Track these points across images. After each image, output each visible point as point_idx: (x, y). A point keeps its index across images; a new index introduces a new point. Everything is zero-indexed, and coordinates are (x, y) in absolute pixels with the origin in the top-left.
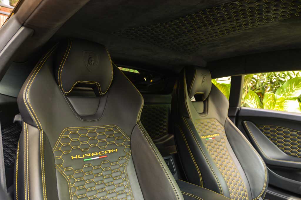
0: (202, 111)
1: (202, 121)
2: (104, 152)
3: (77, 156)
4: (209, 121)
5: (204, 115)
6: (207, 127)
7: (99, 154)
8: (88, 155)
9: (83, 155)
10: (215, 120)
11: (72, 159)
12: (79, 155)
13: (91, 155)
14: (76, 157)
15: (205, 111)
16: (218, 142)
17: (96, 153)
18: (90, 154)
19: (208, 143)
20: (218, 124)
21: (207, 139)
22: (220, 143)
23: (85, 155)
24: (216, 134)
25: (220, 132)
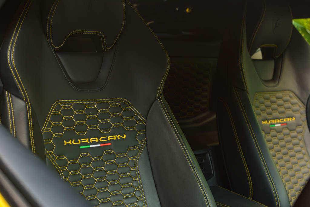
0: (271, 77)
1: (267, 95)
2: (107, 138)
3: (70, 140)
4: (280, 94)
5: (272, 84)
6: (275, 106)
7: (100, 140)
8: (86, 140)
9: (79, 140)
10: (292, 95)
11: (65, 144)
12: (74, 140)
13: (89, 141)
14: (70, 143)
15: (276, 77)
16: (290, 130)
17: (96, 138)
18: (87, 139)
19: (273, 133)
20: (295, 100)
21: (271, 126)
22: (294, 134)
23: (81, 141)
24: (289, 117)
25: (297, 115)
